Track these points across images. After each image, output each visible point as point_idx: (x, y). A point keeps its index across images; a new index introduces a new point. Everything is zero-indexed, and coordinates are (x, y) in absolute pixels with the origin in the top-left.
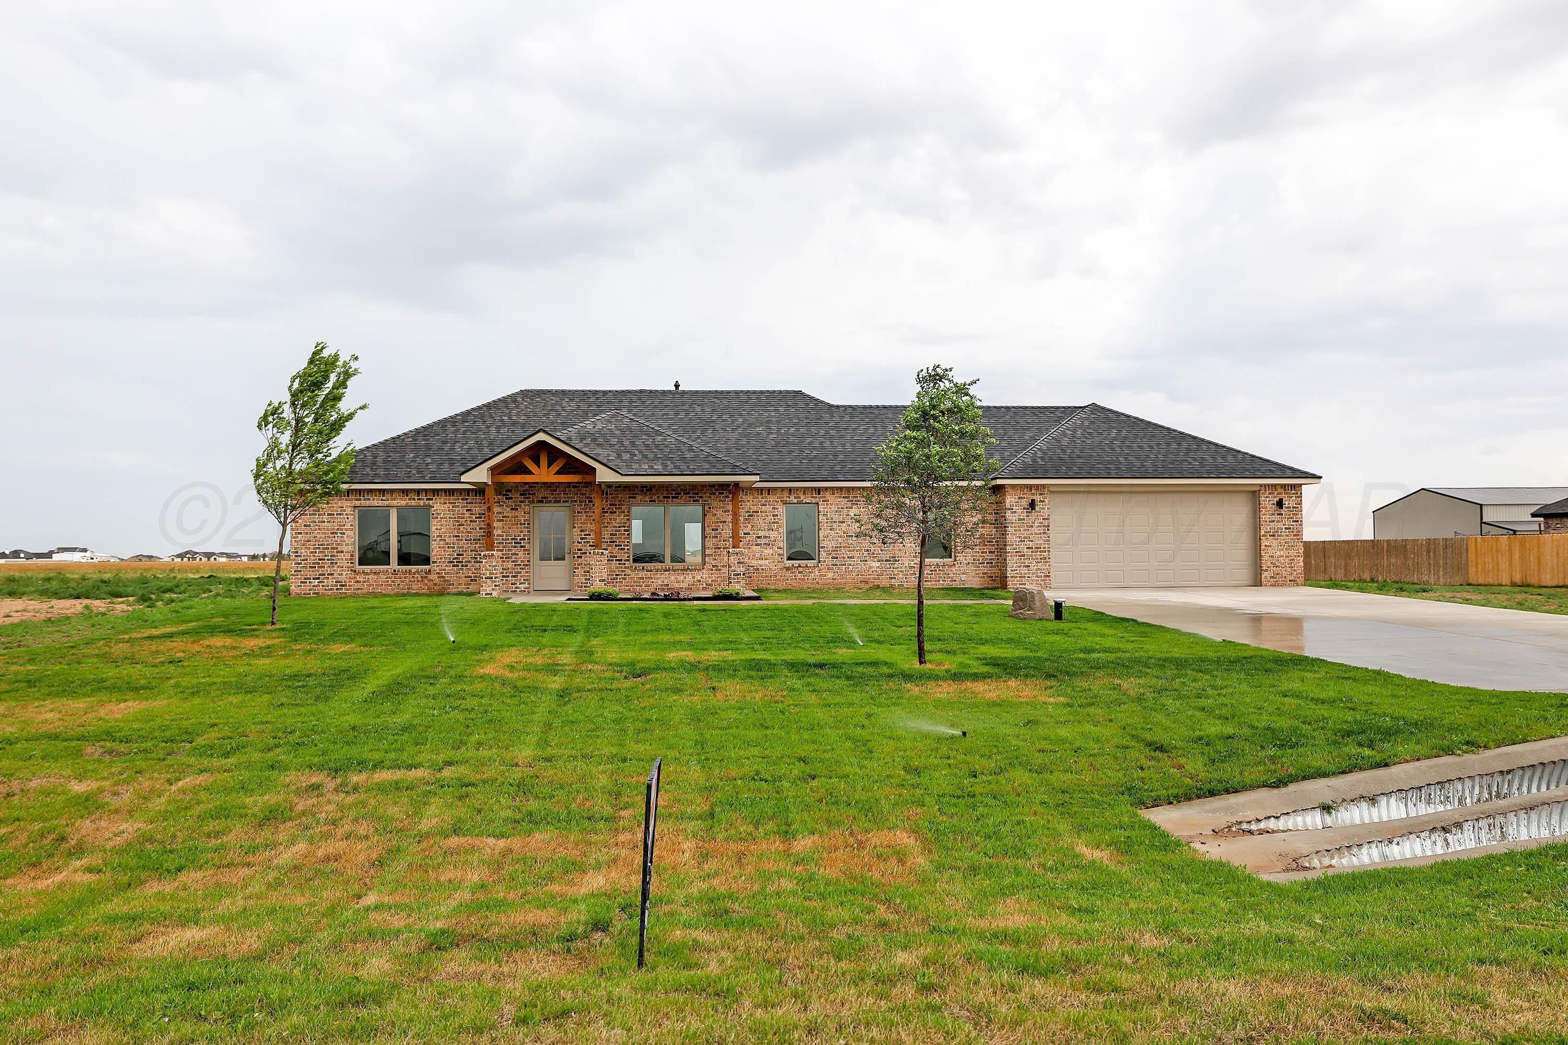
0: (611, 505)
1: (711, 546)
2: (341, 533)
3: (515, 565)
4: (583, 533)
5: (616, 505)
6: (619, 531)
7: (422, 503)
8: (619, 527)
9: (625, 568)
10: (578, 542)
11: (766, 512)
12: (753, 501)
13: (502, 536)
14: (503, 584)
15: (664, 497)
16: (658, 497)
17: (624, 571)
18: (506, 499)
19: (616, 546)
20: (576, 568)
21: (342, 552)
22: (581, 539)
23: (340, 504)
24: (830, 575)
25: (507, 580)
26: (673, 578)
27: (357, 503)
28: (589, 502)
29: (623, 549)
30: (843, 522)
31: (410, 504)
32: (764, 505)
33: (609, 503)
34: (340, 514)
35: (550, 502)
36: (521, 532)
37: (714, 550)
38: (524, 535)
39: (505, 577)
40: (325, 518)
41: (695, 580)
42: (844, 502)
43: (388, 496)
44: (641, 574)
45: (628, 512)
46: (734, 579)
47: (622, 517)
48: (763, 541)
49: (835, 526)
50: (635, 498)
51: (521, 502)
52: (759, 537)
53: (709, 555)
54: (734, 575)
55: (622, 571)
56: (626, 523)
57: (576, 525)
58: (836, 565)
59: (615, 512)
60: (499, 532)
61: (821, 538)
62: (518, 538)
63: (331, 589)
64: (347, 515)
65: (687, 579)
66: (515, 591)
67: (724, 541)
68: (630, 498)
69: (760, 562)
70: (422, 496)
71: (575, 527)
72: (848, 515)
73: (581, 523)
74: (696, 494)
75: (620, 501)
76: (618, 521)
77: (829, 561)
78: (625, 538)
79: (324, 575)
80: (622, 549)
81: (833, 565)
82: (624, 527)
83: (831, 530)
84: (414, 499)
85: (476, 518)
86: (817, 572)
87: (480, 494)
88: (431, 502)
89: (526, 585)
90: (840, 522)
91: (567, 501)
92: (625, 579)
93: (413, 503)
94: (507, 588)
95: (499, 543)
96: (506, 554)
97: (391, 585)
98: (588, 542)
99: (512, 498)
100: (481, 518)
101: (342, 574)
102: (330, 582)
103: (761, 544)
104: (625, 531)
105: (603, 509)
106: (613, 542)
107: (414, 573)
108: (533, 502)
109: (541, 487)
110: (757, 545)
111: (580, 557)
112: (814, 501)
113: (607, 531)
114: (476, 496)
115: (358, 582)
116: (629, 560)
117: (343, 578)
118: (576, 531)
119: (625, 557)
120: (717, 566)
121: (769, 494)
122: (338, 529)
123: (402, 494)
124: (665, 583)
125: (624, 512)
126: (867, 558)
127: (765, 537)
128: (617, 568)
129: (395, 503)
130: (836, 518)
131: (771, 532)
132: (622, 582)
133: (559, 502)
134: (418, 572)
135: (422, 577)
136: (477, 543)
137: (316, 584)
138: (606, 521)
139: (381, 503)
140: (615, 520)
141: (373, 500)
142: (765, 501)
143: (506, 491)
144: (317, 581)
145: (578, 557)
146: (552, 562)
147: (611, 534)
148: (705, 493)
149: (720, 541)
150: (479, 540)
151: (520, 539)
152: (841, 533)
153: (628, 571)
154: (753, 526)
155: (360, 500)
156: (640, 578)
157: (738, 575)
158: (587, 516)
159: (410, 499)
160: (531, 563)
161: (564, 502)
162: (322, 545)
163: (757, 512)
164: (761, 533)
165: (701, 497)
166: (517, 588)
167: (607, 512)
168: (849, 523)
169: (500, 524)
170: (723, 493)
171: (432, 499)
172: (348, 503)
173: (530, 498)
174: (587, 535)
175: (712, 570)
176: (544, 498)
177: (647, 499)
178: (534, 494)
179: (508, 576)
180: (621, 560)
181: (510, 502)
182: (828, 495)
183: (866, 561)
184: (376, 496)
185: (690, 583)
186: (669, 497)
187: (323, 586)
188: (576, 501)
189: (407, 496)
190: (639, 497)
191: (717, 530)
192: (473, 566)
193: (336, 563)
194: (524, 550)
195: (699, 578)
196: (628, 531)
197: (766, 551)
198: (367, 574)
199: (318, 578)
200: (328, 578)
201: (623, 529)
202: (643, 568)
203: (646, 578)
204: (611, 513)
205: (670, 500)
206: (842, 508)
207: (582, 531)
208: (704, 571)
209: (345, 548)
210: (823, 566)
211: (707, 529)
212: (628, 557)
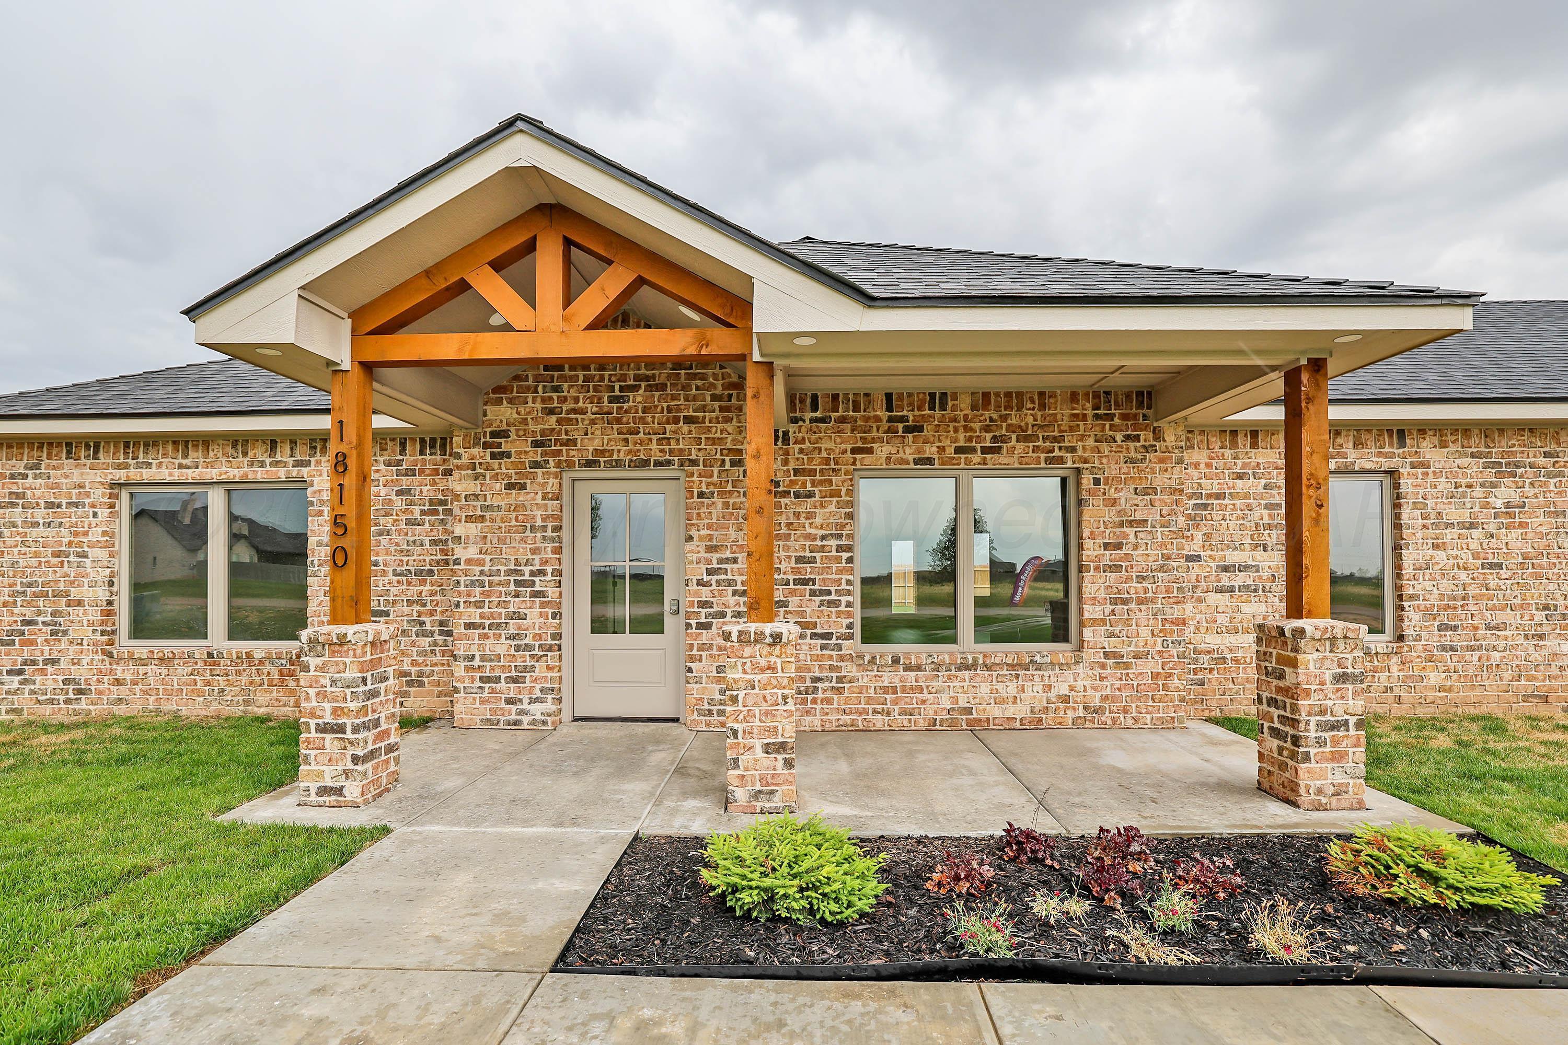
0: (797, 472)
1: (1102, 595)
2: (79, 555)
3: (518, 648)
4: (715, 556)
5: (812, 472)
6: (822, 549)
7: (282, 473)
8: (823, 538)
9: (841, 658)
10: (700, 583)
11: (1246, 496)
12: (1208, 465)
13: (481, 563)
14: (482, 702)
15: (958, 450)
16: (942, 449)
17: (838, 669)
18: (493, 456)
19: (813, 593)
20: (692, 659)
21: (80, 603)
22: (709, 572)
23: (76, 477)
24: (1435, 677)
25: (493, 691)
26: (985, 689)
27: (120, 475)
28: (733, 463)
29: (836, 604)
30: (1472, 526)
31: (251, 477)
32: (1240, 476)
33: (792, 465)
34: (76, 505)
35: (618, 464)
36: (534, 551)
37: (1108, 608)
38: (545, 562)
39: (488, 680)
40: (40, 515)
41: (1053, 695)
42: (1474, 467)
43: (196, 455)
44: (888, 678)
45: (850, 492)
46: (1320, 743)
47: (832, 508)
48: (1240, 579)
49: (1450, 535)
50: (870, 451)
51: (536, 465)
52: (1226, 569)
53: (1095, 622)
54: (1321, 727)
55: (832, 668)
56: (843, 526)
57: (693, 532)
58: (1452, 649)
59: (810, 495)
60: (472, 552)
61: (1408, 571)
62: (527, 570)
63: (51, 701)
64: (93, 506)
65: (1029, 693)
66: (516, 723)
67: (1141, 578)
68: (854, 451)
69: (1231, 639)
70: (283, 453)
71: (690, 538)
72: (1486, 506)
73: (709, 527)
74: (1055, 439)
75: (827, 461)
76: (818, 521)
77: (1431, 637)
78: (840, 572)
79: (34, 663)
80: (831, 603)
81: (1444, 648)
82: (839, 536)
83: (1436, 547)
84: (262, 464)
85: (423, 513)
86: (1394, 669)
87: (432, 446)
88: (305, 471)
89: (550, 706)
90: (1462, 526)
91: (669, 463)
92: (839, 691)
93: (260, 474)
94: (494, 711)
95: (473, 583)
96: (492, 615)
97: (200, 693)
98: (730, 583)
99: (508, 455)
100: (436, 512)
101: (78, 663)
102: (50, 681)
103: (1231, 590)
104: (840, 548)
105: (777, 484)
106: (805, 582)
107: (261, 662)
108: (570, 464)
109: (593, 422)
110: (1220, 590)
111: (706, 626)
112: (1386, 464)
113: (786, 548)
114: (422, 453)
115: (118, 682)
116: (850, 637)
117: (81, 673)
118: (695, 550)
119: (838, 626)
120: (1116, 655)
121: (1254, 445)
122: (70, 544)
123: (230, 451)
124: (962, 703)
125: (837, 494)
126: (1546, 629)
127: (1243, 568)
128: (818, 658)
129: (213, 474)
130: (1454, 514)
131: (1259, 554)
132: (829, 701)
133: (645, 463)
134: (269, 659)
135: (281, 673)
136: (423, 583)
137: (16, 685)
138: (783, 520)
139: (177, 475)
140: (810, 516)
141: (160, 465)
142: (1244, 466)
143: (494, 434)
144: (17, 679)
145: (701, 626)
146: (627, 639)
147: (799, 560)
148: (1082, 438)
149: (1128, 579)
150: (431, 573)
151: (532, 574)
152: (1466, 556)
153: (850, 670)
154: (1207, 536)
155: (127, 466)
156: (885, 690)
157: (1334, 727)
158: (726, 505)
159: (251, 464)
160: (565, 643)
161: (658, 464)
162: (30, 585)
163: (1218, 496)
164: (1234, 557)
165: (1073, 449)
166: (522, 712)
167: (786, 494)
168: (1492, 528)
169: (473, 529)
170: (1137, 439)
171: (308, 464)
172: (98, 476)
173: (559, 452)
174: (727, 561)
175: (1103, 666)
176: (602, 452)
177: (909, 453)
178: (574, 442)
179: (498, 680)
180: (828, 636)
181: (505, 467)
182: (1428, 450)
183: (1541, 637)
184: (165, 455)
185: (1038, 706)
186: (973, 450)
187: (32, 692)
188: (694, 463)
189: (245, 454)
190: (883, 450)
191: (1119, 546)
192: (413, 644)
193: (65, 633)
194: (543, 605)
195: (1064, 690)
196: (849, 549)
197: (1246, 608)
198: (141, 662)
199: (20, 672)
200: (43, 672)
201: (833, 543)
202: (896, 661)
203: (904, 689)
204: (797, 496)
205: (977, 458)
206: (1470, 486)
207: (711, 549)
208: (1080, 669)
209: (86, 593)
210: (1415, 651)
211: (1088, 543)
212: (850, 626)
